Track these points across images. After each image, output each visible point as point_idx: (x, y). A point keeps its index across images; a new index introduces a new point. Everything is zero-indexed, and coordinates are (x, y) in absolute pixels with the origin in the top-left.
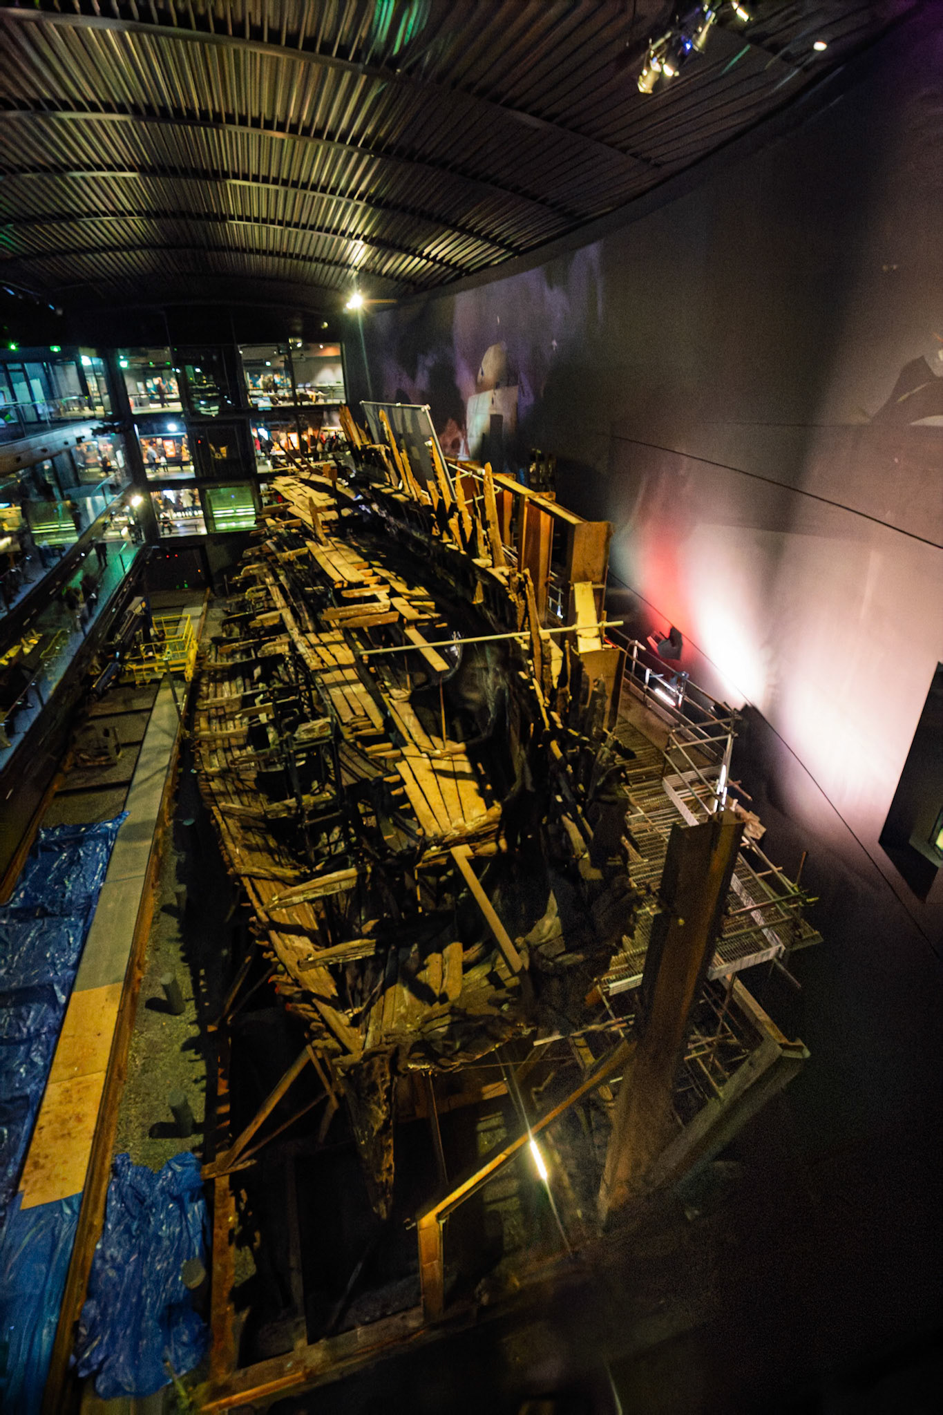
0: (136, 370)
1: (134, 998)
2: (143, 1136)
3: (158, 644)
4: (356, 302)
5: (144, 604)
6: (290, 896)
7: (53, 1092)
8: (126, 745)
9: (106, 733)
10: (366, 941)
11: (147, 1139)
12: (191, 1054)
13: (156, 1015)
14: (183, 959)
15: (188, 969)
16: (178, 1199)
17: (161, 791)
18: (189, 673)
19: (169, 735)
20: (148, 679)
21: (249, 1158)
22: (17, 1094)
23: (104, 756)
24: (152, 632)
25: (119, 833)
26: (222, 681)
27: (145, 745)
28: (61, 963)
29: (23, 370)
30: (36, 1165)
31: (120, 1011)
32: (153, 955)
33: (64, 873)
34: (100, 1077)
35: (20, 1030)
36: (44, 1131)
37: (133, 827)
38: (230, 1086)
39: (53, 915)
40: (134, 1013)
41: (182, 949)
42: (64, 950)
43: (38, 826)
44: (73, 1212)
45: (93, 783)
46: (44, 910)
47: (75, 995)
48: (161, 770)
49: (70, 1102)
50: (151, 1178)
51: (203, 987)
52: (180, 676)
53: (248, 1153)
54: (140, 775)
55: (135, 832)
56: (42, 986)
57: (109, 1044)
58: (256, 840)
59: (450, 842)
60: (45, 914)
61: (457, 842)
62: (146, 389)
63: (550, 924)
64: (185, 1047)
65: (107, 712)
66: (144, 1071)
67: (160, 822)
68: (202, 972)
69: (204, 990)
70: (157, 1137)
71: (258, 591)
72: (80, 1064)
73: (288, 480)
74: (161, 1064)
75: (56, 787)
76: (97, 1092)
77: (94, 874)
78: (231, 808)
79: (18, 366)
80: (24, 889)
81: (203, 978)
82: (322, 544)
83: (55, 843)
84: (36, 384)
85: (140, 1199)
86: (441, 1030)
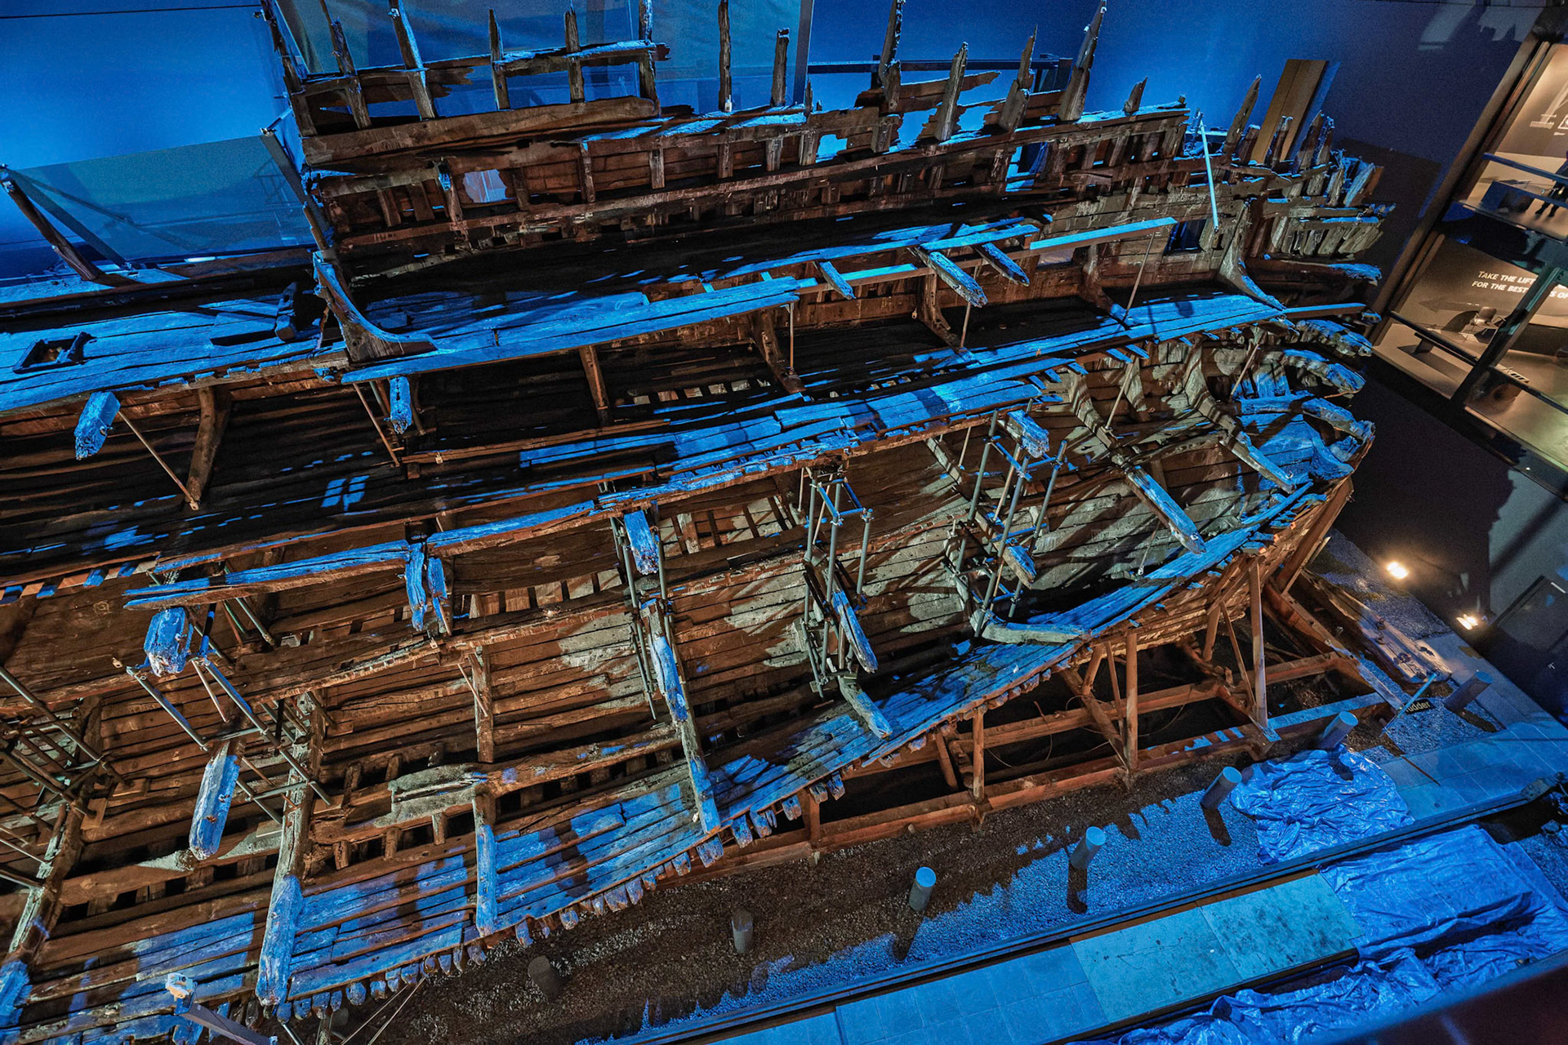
12: (1139, 827)
49: (1250, 939)
57: (1166, 921)
64: (1133, 835)
72: (1204, 951)
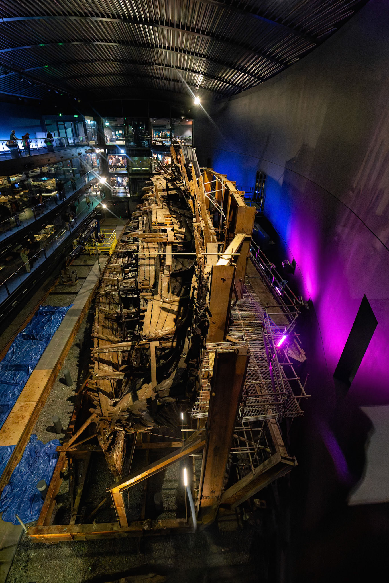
0: (112, 126)
1: (55, 377)
2: (44, 430)
3: (101, 239)
4: (197, 101)
5: (97, 223)
6: (103, 349)
7: (17, 405)
8: (80, 278)
9: (73, 273)
10: (121, 373)
11: (45, 431)
12: (69, 402)
13: (61, 384)
14: (77, 365)
15: (78, 369)
16: (48, 456)
17: (87, 298)
18: (111, 253)
19: (97, 277)
20: (95, 253)
21: (75, 447)
22: (6, 403)
23: (70, 282)
24: (99, 234)
25: (68, 312)
26: (120, 258)
27: (87, 279)
28: (35, 358)
29: (64, 124)
30: (4, 431)
31: (48, 381)
32: (67, 362)
33: (45, 324)
34: (34, 404)
35: (13, 379)
36: (10, 419)
37: (74, 310)
38: (77, 419)
39: (36, 339)
40: (54, 381)
41: (78, 361)
42: (36, 353)
43: (40, 304)
44: (11, 451)
45: (65, 291)
46: (33, 337)
47: (35, 371)
48: (90, 290)
49: (21, 411)
50: (42, 446)
51: (81, 378)
52: (106, 253)
53: (74, 446)
54: (81, 291)
55: (73, 313)
56: (25, 365)
58: (109, 324)
59: (152, 339)
60: (34, 338)
61: (154, 340)
62: (115, 135)
63: (168, 383)
64: (69, 399)
65: (78, 264)
66: (51, 405)
67: (83, 310)
68: (83, 372)
69: (81, 379)
70: (48, 431)
71: (135, 222)
72: (29, 397)
73: (159, 177)
74: (58, 403)
75: (50, 291)
76: (32, 409)
77: (55, 326)
78: (103, 309)
79: (62, 123)
80: (29, 328)
81: (82, 374)
82: (158, 205)
83: (44, 312)
84: (69, 131)
85: (36, 452)
86: (125, 416)
